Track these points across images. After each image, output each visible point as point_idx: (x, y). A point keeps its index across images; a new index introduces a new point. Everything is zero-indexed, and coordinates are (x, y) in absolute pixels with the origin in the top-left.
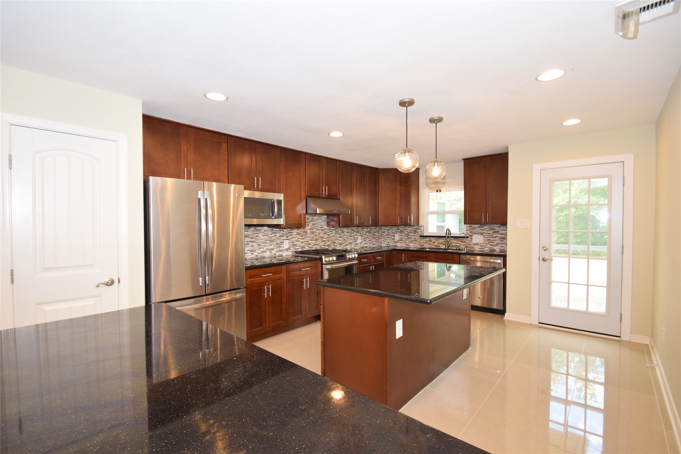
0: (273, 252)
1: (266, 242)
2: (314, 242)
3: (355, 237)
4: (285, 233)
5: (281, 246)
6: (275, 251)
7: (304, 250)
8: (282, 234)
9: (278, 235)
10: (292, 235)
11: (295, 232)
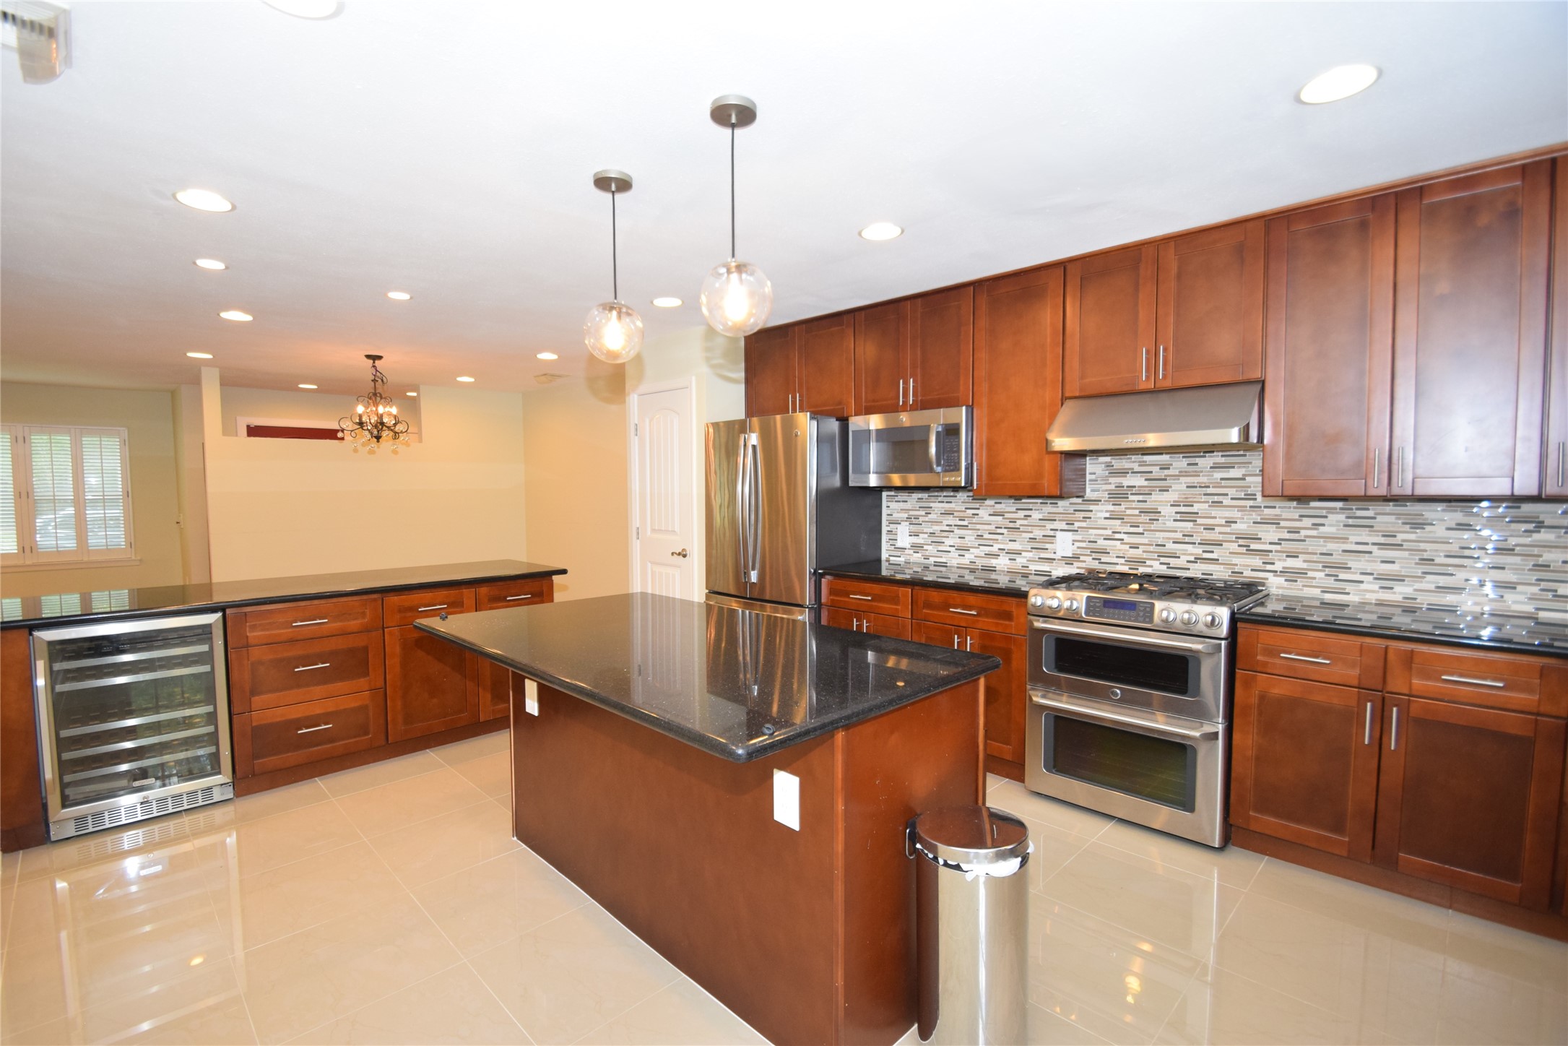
0: (1021, 561)
1: (999, 531)
4: (1060, 510)
5: (1047, 546)
6: (1025, 558)
7: (1142, 570)
8: (1049, 513)
9: (1036, 515)
10: (1090, 518)
11: (1102, 511)
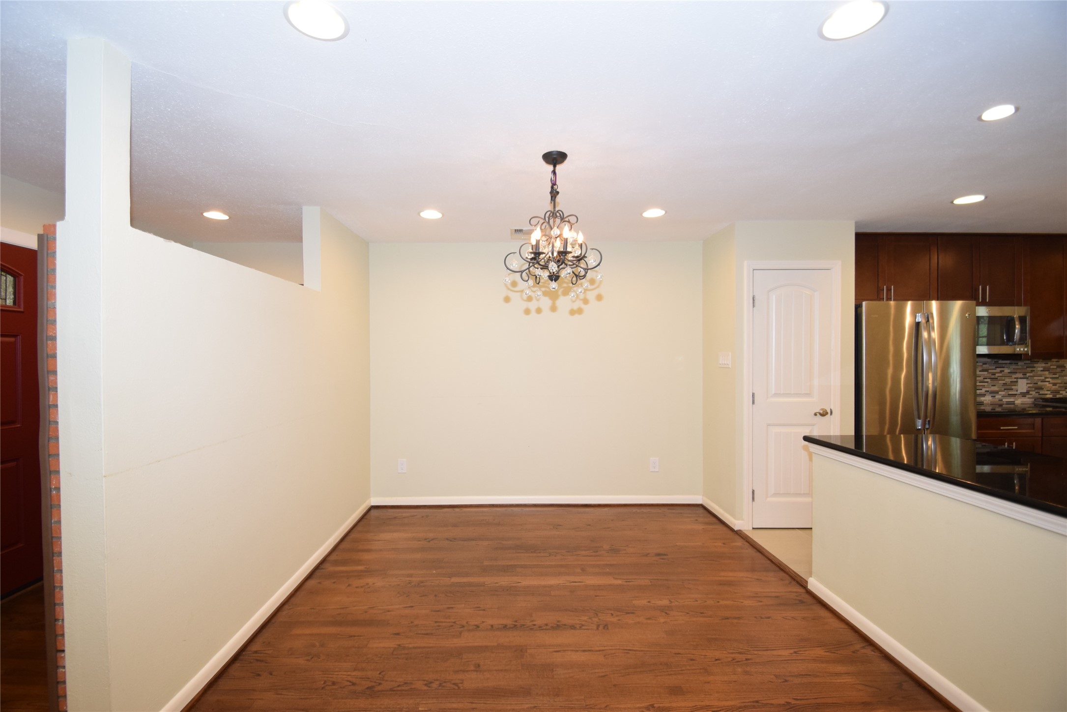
0: (998, 397)
1: (986, 380)
4: (1020, 367)
5: (1013, 387)
6: (1001, 395)
7: (1058, 396)
8: (1014, 369)
9: (1007, 371)
10: (1034, 371)
11: (1039, 367)
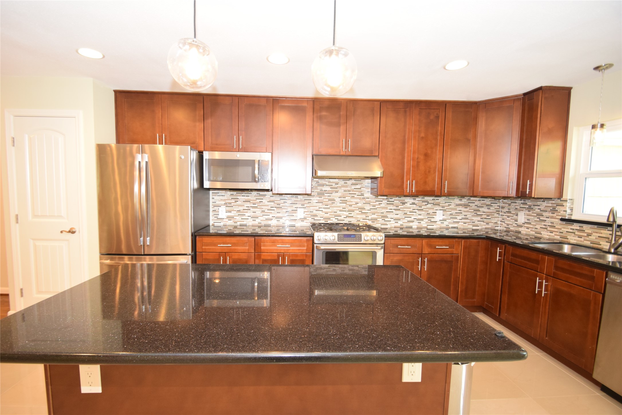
0: (282, 221)
1: (272, 209)
2: (347, 213)
3: (431, 211)
4: (299, 200)
5: (294, 214)
6: (284, 219)
7: (329, 222)
8: (294, 201)
9: (289, 202)
10: (311, 202)
11: (315, 200)
